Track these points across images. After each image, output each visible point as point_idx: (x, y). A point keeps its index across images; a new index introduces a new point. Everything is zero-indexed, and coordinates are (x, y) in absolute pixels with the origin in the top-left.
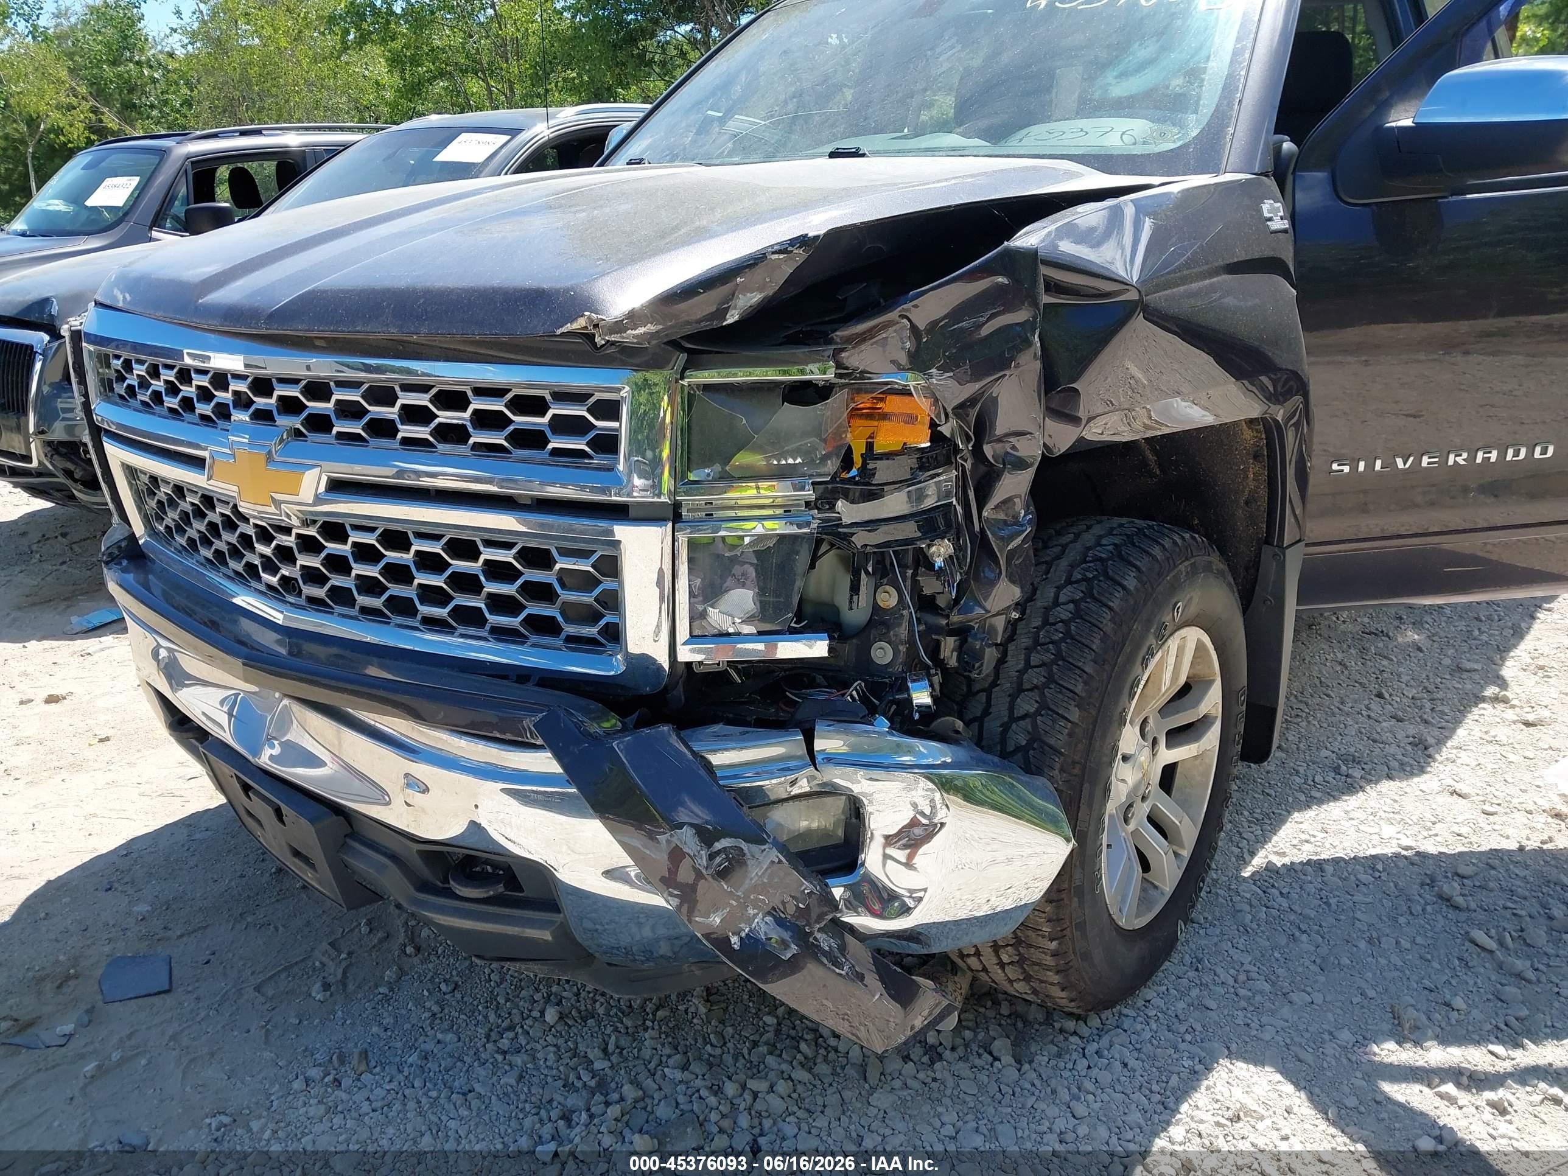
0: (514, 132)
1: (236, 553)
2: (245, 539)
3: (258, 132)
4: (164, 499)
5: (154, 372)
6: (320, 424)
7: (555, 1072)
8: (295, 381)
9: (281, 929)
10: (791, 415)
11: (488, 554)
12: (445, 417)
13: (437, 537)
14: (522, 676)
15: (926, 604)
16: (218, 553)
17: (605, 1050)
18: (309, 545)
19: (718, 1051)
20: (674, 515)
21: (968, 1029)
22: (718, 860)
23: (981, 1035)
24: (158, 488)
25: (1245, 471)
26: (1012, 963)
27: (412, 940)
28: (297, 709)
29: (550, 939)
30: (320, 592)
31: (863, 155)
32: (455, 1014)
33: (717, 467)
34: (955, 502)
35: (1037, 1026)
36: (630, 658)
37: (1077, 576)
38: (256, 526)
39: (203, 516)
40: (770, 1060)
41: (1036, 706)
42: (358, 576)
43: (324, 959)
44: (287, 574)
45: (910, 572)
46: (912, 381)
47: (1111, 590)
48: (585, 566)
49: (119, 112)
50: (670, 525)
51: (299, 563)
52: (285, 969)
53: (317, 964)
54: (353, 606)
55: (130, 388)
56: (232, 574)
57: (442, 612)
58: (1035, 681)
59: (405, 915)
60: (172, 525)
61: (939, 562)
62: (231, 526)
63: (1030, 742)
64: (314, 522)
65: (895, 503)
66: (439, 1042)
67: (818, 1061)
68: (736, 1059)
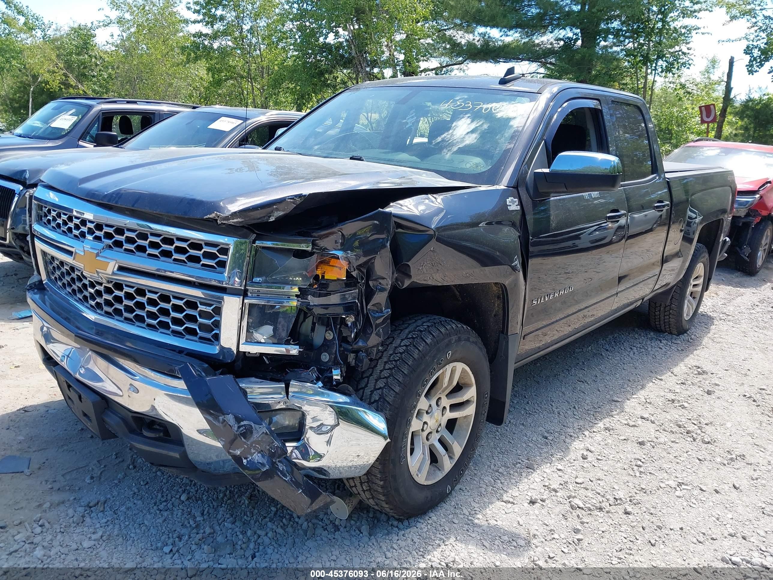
0: (245, 119)
1: (80, 291)
2: (85, 286)
3: (135, 102)
4: (56, 266)
5: (59, 215)
6: (118, 244)
7: (179, 520)
8: (111, 226)
9: (78, 453)
10: (293, 262)
11: (174, 301)
12: (165, 247)
13: (156, 293)
14: (181, 351)
15: (344, 340)
16: (74, 290)
17: (202, 514)
18: (108, 291)
19: (249, 519)
20: (244, 294)
21: (354, 521)
22: (241, 429)
23: (358, 524)
24: (54, 261)
25: (494, 303)
26: (367, 490)
27: (133, 463)
28: (94, 356)
29: (178, 457)
30: (110, 310)
31: (362, 160)
32: (144, 494)
33: (264, 278)
34: (357, 301)
35: (382, 523)
36: (222, 348)
37: (410, 336)
38: (89, 281)
39: (70, 274)
40: (269, 524)
41: (384, 384)
42: (125, 305)
43: (94, 467)
44: (99, 301)
45: (338, 326)
46: (340, 254)
47: (421, 343)
48: (209, 309)
49: (76, 77)
50: (242, 297)
51: (103, 297)
52: (77, 469)
53: (90, 468)
54: (122, 317)
55: (49, 220)
56: (78, 299)
57: (154, 322)
58: (386, 375)
59: (132, 453)
60: (57, 277)
61: (349, 324)
62: (80, 280)
63: (380, 398)
64: (112, 282)
65: (334, 299)
66: (134, 504)
67: (289, 526)
68: (255, 522)
